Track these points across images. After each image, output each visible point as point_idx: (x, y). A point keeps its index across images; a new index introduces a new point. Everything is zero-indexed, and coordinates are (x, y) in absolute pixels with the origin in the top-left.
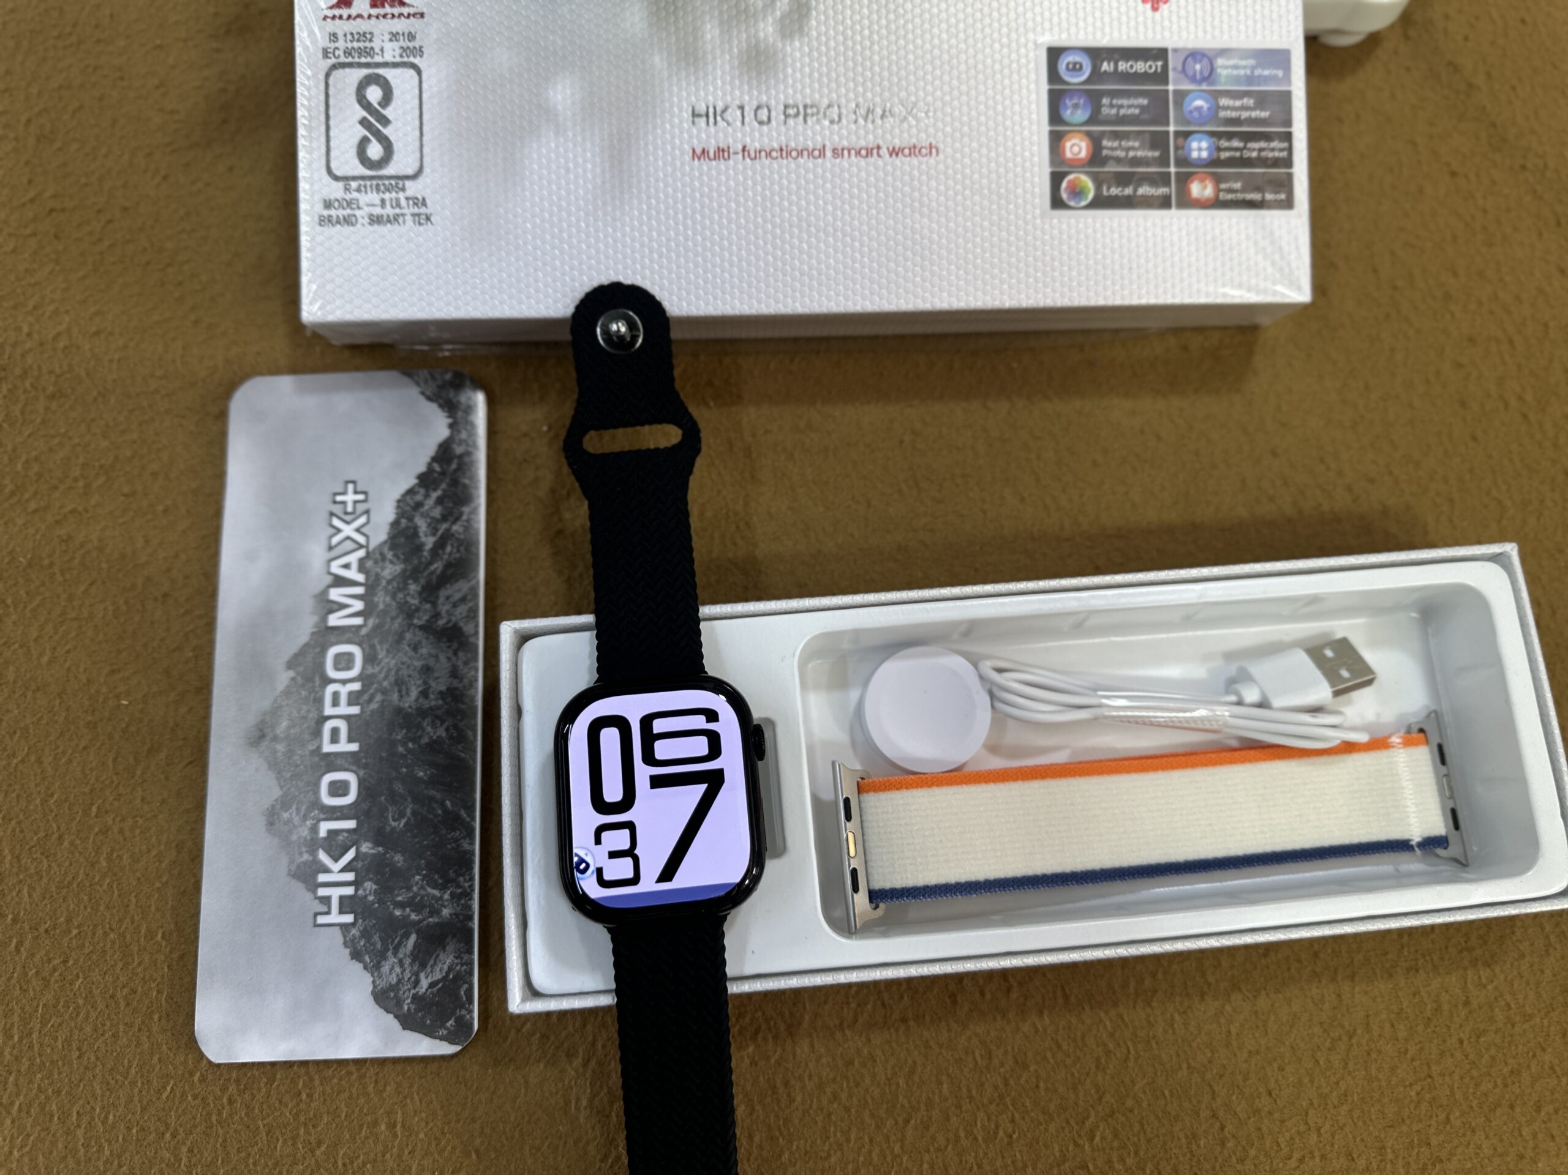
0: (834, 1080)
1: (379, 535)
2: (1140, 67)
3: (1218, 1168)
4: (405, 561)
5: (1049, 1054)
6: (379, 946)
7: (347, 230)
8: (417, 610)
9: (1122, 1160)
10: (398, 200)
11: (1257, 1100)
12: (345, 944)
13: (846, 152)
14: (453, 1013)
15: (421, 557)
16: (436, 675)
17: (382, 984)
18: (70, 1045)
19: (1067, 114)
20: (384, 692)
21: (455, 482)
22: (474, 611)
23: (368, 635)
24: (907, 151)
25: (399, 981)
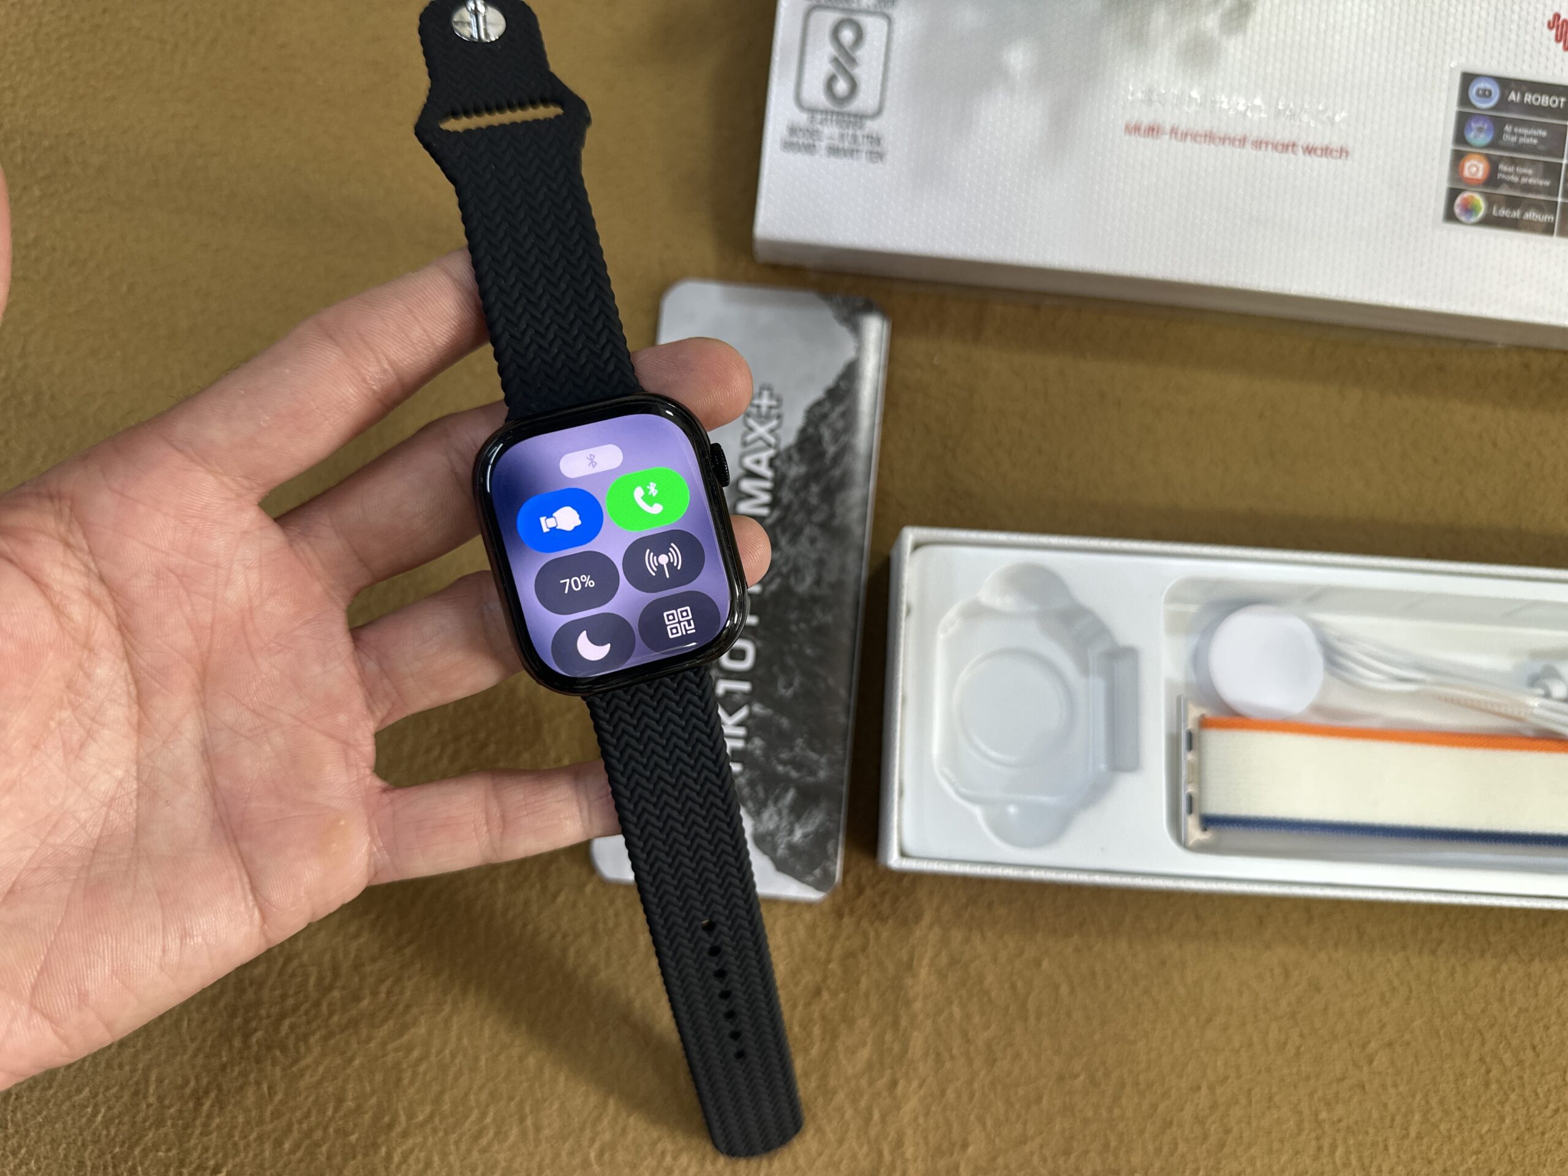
2: (1545, 100)
3: (1480, 1105)
4: (809, 465)
6: (762, 795)
7: (806, 157)
9: (1395, 1085)
10: (855, 136)
11: (1522, 1053)
13: (1264, 145)
14: (821, 863)
15: (822, 463)
17: (761, 829)
19: (1471, 136)
24: (1319, 152)
25: (777, 828)
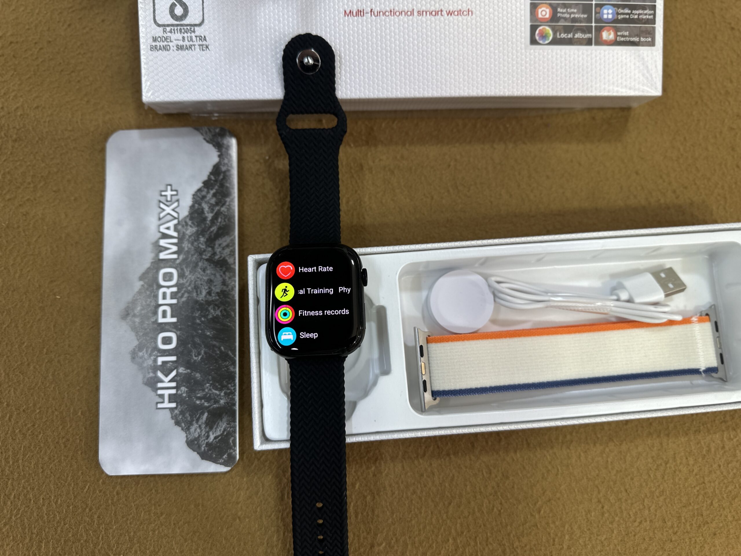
0: (414, 484)
1: (184, 212)
3: (600, 526)
4: (198, 226)
5: (519, 472)
6: (189, 419)
7: (165, 53)
8: (205, 251)
9: (554, 522)
10: (191, 37)
11: (620, 494)
12: (172, 418)
13: (424, 13)
14: (226, 451)
15: (205, 224)
16: (215, 284)
17: (191, 437)
18: (38, 466)
20: (189, 292)
21: (222, 185)
22: (233, 252)
23: (180, 264)
24: (456, 13)
25: (199, 436)
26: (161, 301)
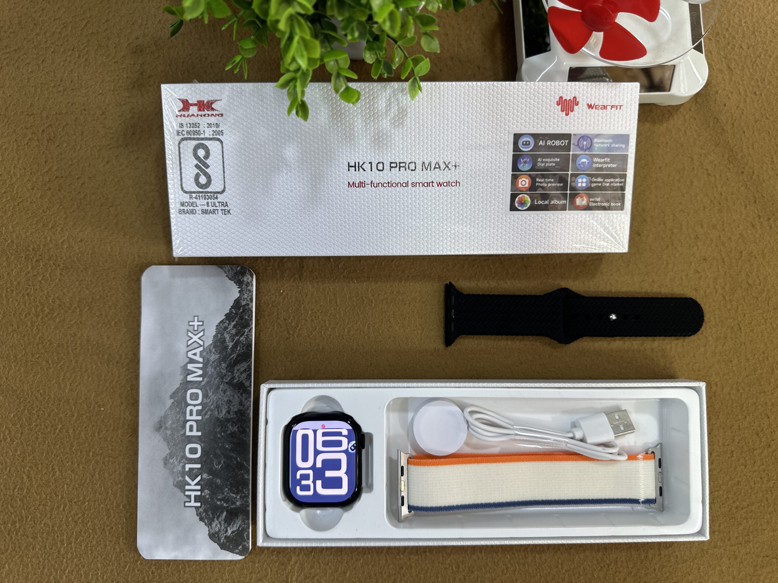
0: (395, 574)
1: (209, 341)
2: (557, 143)
4: (220, 353)
5: (483, 568)
6: (211, 516)
7: (191, 216)
8: (225, 375)
10: (214, 203)
12: (197, 515)
13: (418, 184)
14: (241, 544)
15: (227, 352)
16: (233, 404)
17: (212, 531)
18: (87, 548)
19: (521, 167)
20: (212, 411)
21: (242, 318)
22: (250, 375)
23: (204, 385)
24: (445, 184)
25: (219, 530)
26: (188, 417)
